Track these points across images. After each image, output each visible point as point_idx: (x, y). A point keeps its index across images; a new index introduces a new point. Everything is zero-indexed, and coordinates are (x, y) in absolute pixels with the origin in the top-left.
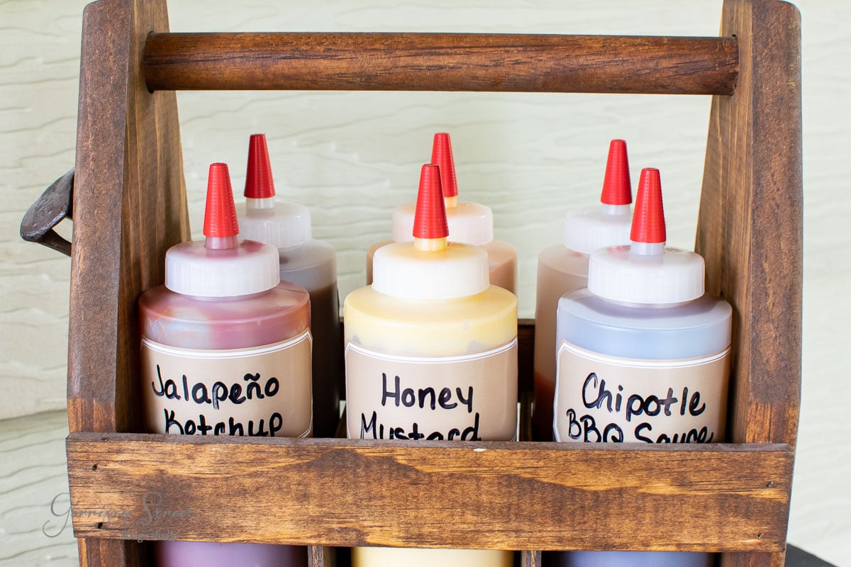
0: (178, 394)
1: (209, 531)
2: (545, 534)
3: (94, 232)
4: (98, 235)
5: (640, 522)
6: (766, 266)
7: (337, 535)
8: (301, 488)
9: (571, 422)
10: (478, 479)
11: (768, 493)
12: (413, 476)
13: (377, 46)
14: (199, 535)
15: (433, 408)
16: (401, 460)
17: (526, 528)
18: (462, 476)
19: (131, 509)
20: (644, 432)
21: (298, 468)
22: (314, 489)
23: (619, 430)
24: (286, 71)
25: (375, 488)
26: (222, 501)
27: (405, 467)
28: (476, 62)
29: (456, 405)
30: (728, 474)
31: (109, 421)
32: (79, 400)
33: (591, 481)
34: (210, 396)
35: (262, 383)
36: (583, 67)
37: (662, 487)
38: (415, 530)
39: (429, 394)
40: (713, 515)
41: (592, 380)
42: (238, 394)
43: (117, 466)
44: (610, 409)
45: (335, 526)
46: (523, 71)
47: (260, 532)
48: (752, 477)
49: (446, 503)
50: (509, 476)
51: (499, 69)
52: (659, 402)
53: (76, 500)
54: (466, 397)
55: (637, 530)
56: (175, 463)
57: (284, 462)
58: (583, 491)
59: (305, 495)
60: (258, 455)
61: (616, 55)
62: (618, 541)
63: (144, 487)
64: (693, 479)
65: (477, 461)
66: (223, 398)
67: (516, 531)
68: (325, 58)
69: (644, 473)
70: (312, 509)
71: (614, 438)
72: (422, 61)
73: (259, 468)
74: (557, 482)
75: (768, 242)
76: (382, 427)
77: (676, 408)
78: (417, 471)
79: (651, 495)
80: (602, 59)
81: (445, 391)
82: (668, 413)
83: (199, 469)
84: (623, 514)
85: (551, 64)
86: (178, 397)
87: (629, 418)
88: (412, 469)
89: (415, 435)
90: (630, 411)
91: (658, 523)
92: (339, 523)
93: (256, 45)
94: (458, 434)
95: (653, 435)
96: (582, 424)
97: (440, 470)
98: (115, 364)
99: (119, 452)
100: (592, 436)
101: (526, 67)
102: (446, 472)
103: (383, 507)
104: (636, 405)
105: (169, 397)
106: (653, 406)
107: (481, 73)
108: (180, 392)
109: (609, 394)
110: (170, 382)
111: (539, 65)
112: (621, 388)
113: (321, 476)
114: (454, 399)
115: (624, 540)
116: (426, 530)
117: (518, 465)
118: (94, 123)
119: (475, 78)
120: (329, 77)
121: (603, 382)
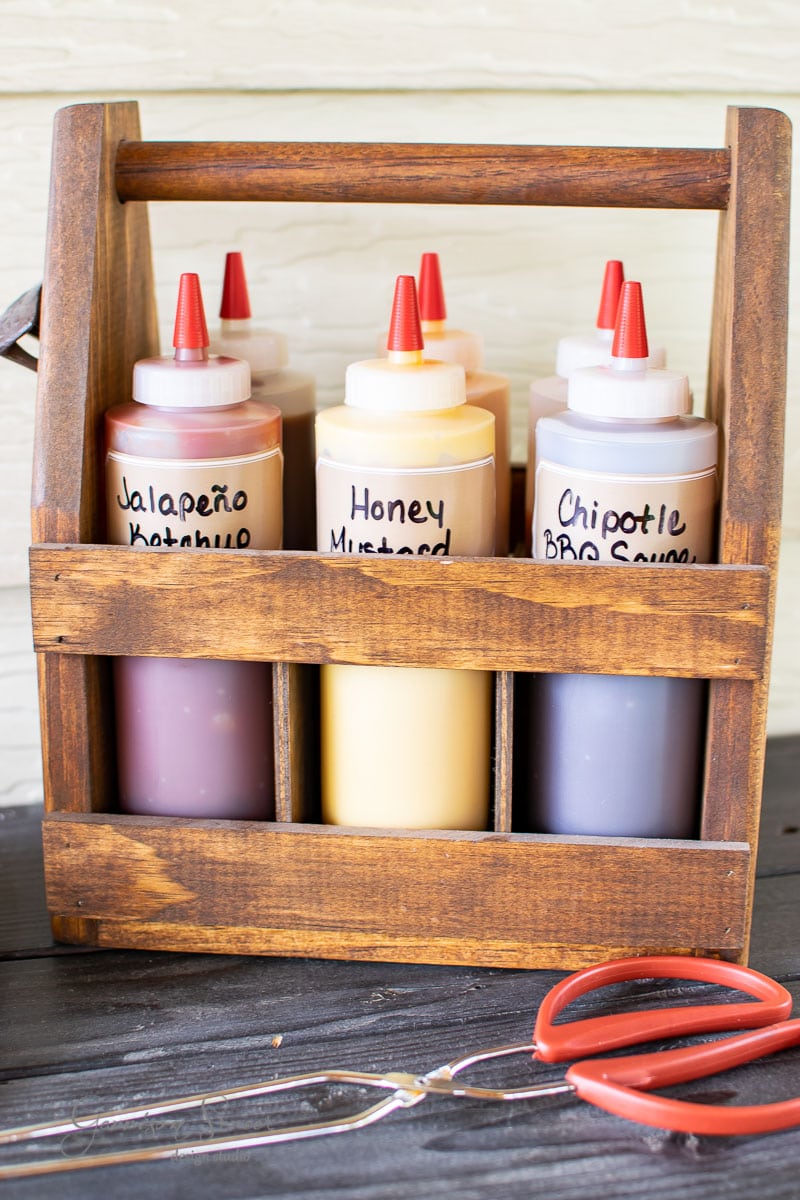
0: (144, 506)
1: (172, 645)
2: (513, 653)
3: (63, 340)
4: (66, 342)
5: (611, 644)
6: (746, 381)
7: (301, 651)
8: (265, 600)
9: (548, 543)
10: (445, 593)
11: (744, 616)
12: (379, 588)
13: (355, 156)
14: (161, 650)
15: (403, 522)
16: (367, 572)
17: (494, 647)
18: (428, 590)
19: (93, 621)
20: (620, 551)
21: (263, 579)
22: (279, 602)
23: (595, 549)
24: (261, 181)
25: (340, 601)
26: (186, 613)
27: (370, 579)
28: (456, 174)
29: (426, 519)
30: (702, 593)
31: (73, 532)
32: (43, 509)
33: (560, 598)
34: (177, 507)
35: (230, 495)
36: (568, 179)
37: (634, 606)
38: (380, 647)
39: (399, 507)
40: (687, 637)
41: (568, 496)
42: (205, 506)
43: (80, 576)
44: (586, 527)
45: (300, 641)
46: (505, 182)
47: (223, 647)
48: (727, 597)
49: (413, 618)
50: (477, 591)
51: (480, 180)
52: (636, 519)
53: (37, 612)
54: (436, 511)
55: (608, 651)
56: (138, 573)
57: (250, 572)
58: (552, 608)
59: (269, 608)
60: (222, 566)
61: (602, 166)
62: (589, 663)
63: (107, 598)
64: (665, 598)
65: (443, 574)
66: (190, 510)
67: (484, 650)
68: (300, 167)
69: (613, 590)
70: (277, 623)
71: (590, 557)
72: (401, 172)
73: (224, 579)
74: (525, 597)
75: (748, 357)
76: (351, 542)
77: (652, 525)
78: (383, 584)
79: (621, 613)
80: (588, 170)
81: (415, 503)
82: (645, 531)
83: (163, 580)
84: (593, 633)
85: (534, 175)
86: (144, 510)
87: (604, 536)
88: (378, 581)
89: (384, 550)
90: (605, 528)
91: (630, 645)
92: (304, 638)
93: (230, 154)
94: (428, 550)
95: (630, 554)
96: (558, 544)
97: (406, 583)
98: (80, 473)
99: (82, 561)
100: (568, 554)
101: (508, 179)
102: (412, 585)
103: (348, 621)
104: (612, 521)
105: (135, 509)
106: (629, 523)
107: (461, 184)
108: (147, 503)
109: (584, 510)
110: (136, 494)
111: (522, 176)
112: (596, 504)
113: (286, 587)
114: (424, 513)
115: (595, 662)
116: (391, 647)
117: (486, 579)
118: (64, 230)
119: (456, 189)
120: (306, 187)
121: (578, 498)
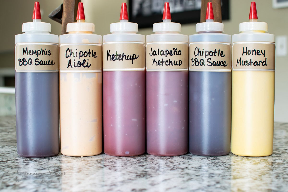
20: (209, 60)
23: (203, 60)
41: (197, 49)
44: (201, 55)
52: (213, 53)
71: (202, 63)
77: (217, 54)
82: (215, 56)
87: (205, 57)
90: (206, 55)
95: (212, 61)
96: (194, 61)
100: (197, 63)
104: (207, 53)
106: (211, 54)
109: (200, 51)
112: (203, 49)
121: (199, 49)
